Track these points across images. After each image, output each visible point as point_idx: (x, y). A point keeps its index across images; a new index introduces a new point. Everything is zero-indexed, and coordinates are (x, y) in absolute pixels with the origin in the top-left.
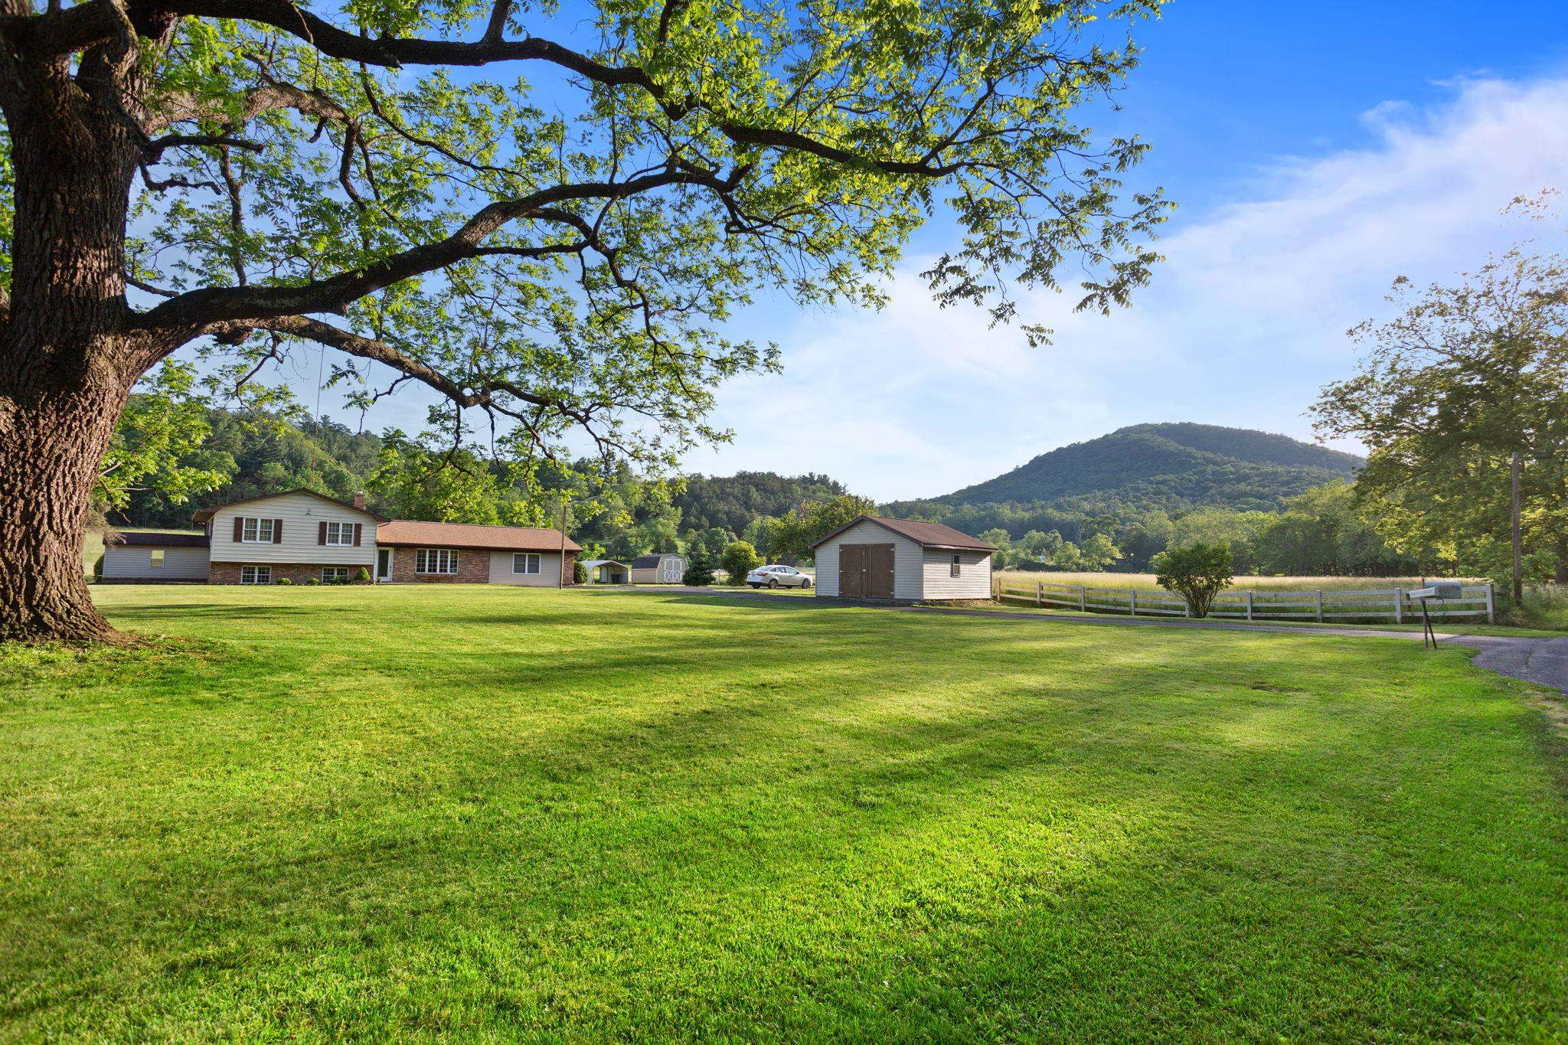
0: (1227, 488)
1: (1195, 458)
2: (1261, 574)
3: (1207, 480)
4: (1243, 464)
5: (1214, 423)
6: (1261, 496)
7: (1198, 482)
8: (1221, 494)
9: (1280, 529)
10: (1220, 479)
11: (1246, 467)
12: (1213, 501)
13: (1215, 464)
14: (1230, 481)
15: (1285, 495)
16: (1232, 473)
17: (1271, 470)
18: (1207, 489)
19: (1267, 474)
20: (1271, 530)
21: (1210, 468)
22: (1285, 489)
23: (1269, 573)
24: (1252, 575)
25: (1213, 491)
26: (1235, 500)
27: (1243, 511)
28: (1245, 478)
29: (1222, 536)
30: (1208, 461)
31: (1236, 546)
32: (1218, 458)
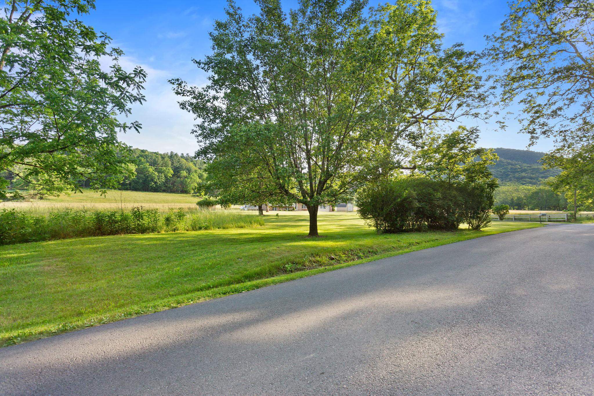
0: (517, 175)
1: (503, 163)
2: (529, 209)
3: (509, 171)
4: (524, 165)
5: (512, 148)
6: (531, 178)
7: (504, 172)
8: (514, 177)
9: (536, 193)
10: (514, 171)
11: (525, 166)
12: (510, 180)
13: (512, 165)
14: (518, 172)
15: (542, 178)
16: (519, 169)
17: (536, 167)
18: (508, 175)
19: (534, 169)
20: (533, 193)
21: (510, 166)
22: (542, 175)
23: (532, 209)
24: (525, 210)
25: (511, 176)
26: (520, 180)
27: (523, 184)
28: (525, 171)
29: (514, 195)
30: (509, 164)
31: (519, 198)
32: (514, 162)
